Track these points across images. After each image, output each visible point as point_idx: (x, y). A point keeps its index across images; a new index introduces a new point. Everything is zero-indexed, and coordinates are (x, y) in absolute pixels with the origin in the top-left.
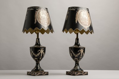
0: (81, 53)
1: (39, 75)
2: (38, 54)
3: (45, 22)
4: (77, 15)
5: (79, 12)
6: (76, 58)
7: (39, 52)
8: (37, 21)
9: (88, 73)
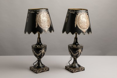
0: (79, 53)
1: (41, 72)
2: (40, 54)
3: (46, 24)
4: (77, 19)
5: (78, 15)
6: (75, 56)
7: (40, 52)
8: (38, 25)
9: (85, 69)
